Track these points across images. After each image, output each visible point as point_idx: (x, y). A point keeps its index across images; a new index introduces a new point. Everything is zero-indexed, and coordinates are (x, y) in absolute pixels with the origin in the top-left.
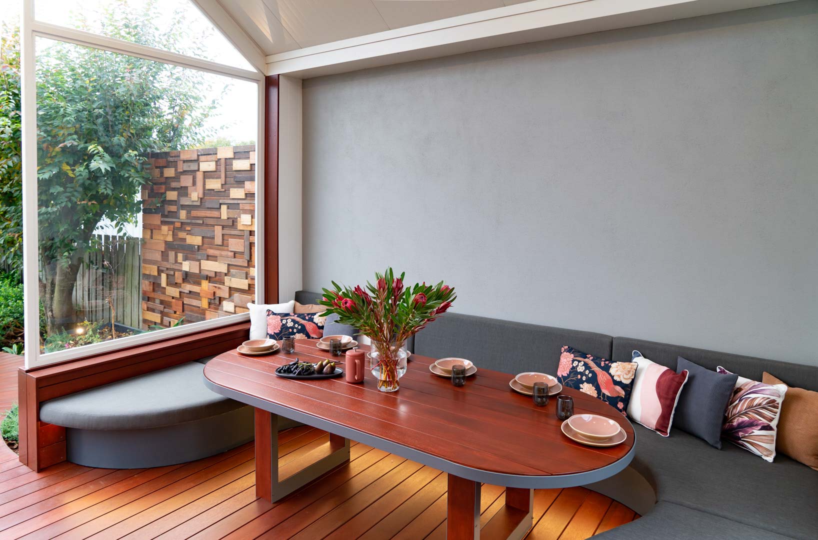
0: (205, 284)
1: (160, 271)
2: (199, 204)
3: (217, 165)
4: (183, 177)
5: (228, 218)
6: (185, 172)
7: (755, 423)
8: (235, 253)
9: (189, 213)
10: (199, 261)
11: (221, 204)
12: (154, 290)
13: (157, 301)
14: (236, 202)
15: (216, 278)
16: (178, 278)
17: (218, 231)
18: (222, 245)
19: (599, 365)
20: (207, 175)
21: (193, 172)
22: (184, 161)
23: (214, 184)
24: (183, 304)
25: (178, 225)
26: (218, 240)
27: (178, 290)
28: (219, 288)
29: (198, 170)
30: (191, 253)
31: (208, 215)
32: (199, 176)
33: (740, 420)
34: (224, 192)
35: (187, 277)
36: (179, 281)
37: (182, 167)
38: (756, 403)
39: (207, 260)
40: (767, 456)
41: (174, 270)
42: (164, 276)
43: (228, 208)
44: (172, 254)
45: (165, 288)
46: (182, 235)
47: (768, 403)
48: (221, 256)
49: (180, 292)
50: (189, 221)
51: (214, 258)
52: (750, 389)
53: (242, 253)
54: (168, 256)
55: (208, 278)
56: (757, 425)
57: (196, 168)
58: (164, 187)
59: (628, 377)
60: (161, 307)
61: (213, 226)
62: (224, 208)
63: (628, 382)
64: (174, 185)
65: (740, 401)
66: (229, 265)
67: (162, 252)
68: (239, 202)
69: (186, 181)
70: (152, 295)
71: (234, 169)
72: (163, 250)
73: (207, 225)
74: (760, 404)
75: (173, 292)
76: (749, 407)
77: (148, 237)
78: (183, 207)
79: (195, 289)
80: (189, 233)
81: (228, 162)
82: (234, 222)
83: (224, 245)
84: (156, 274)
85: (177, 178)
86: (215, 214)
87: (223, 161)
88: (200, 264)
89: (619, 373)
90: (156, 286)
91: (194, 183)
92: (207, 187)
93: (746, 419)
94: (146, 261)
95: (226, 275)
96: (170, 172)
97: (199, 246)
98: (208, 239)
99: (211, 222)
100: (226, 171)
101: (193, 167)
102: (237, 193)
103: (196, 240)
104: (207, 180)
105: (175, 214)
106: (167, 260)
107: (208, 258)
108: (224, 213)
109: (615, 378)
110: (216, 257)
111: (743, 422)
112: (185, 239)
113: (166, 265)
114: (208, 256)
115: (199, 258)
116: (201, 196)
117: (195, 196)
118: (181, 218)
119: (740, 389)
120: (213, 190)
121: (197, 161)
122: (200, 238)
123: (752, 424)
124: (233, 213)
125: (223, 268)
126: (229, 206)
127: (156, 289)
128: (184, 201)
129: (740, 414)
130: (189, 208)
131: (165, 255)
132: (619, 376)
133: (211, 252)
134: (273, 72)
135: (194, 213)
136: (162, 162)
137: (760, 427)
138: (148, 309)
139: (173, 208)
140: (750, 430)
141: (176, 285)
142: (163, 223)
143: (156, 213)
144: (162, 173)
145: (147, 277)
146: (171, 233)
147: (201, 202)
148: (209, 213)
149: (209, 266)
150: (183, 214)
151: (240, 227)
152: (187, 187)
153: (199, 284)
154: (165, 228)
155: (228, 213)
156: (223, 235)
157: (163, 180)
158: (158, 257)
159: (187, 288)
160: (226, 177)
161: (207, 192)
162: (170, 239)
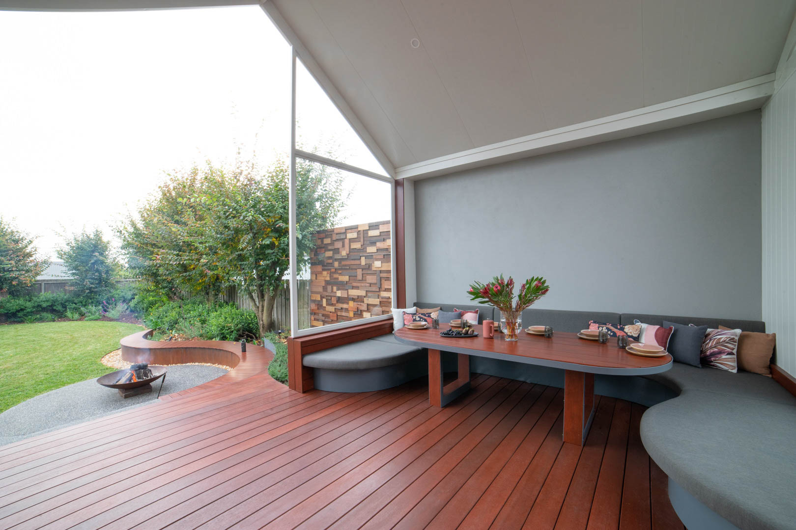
0: (351, 303)
1: (322, 298)
2: (346, 257)
3: (358, 234)
4: (336, 243)
5: (366, 264)
6: (337, 240)
7: (723, 352)
8: (370, 284)
9: (340, 263)
10: (347, 290)
11: (361, 256)
12: (318, 309)
13: (320, 315)
14: (371, 254)
15: (359, 299)
16: (334, 300)
17: (359, 272)
18: (362, 280)
19: (617, 328)
20: (352, 240)
21: (343, 240)
22: (337, 234)
23: (357, 246)
24: (337, 315)
25: (333, 270)
26: (360, 277)
27: (334, 308)
28: (361, 305)
29: (346, 238)
30: (342, 286)
31: (353, 263)
32: (347, 241)
33: (712, 351)
34: (363, 249)
35: (340, 300)
36: (335, 302)
37: (335, 237)
38: (722, 340)
39: (353, 289)
40: (732, 370)
41: (331, 296)
42: (324, 301)
43: (366, 259)
44: (329, 288)
45: (325, 307)
46: (336, 276)
47: (730, 340)
48: (361, 286)
49: (335, 309)
50: (340, 268)
51: (357, 288)
52: (717, 333)
53: (375, 284)
54: (327, 288)
55: (353, 300)
56: (724, 353)
57: (344, 237)
58: (324, 249)
59: (637, 332)
60: (323, 318)
61: (356, 269)
62: (363, 259)
63: (636, 336)
64: (330, 247)
65: (710, 340)
66: (366, 291)
67: (323, 286)
68: (373, 254)
69: (338, 245)
70: (317, 311)
71: (369, 236)
72: (324, 285)
73: (352, 269)
74: (725, 341)
75: (331, 309)
76: (717, 343)
77: (314, 278)
78: (336, 260)
79: (345, 306)
80: (340, 274)
81: (365, 232)
82: (369, 267)
83: (363, 280)
84: (319, 299)
85: (332, 244)
86: (357, 262)
87: (362, 232)
88: (348, 292)
89: (630, 331)
90: (319, 305)
91: (343, 246)
92: (352, 247)
93: (716, 350)
94: (312, 292)
95: (365, 297)
96: (327, 241)
97: (347, 282)
98: (353, 277)
99: (355, 267)
100: (364, 237)
101: (343, 236)
102: (371, 249)
103: (345, 278)
104: (352, 243)
105: (331, 264)
106: (327, 291)
107: (353, 288)
108: (363, 261)
109: (628, 334)
110: (358, 287)
111: (714, 352)
112: (338, 278)
113: (326, 294)
114: (353, 287)
115: (348, 288)
116: (348, 253)
117: (344, 253)
118: (335, 266)
119: (709, 334)
120: (355, 249)
121: (345, 233)
122: (348, 277)
123: (720, 352)
124: (369, 262)
125: (363, 293)
126: (366, 257)
127: (320, 308)
128: (337, 256)
129: (711, 348)
130: (340, 260)
131: (325, 289)
132: (631, 333)
133: (355, 284)
134: (400, 177)
135: (344, 263)
136: (322, 235)
137: (726, 354)
138: (315, 319)
139: (330, 261)
140: (719, 356)
141: (332, 305)
142: (324, 270)
143: (319, 264)
144: (322, 242)
145: (314, 301)
146: (329, 275)
147: (348, 256)
148: (353, 262)
149: (354, 293)
150: (336, 264)
151: (373, 269)
152: (339, 249)
153: (348, 303)
154: (325, 273)
155: (365, 261)
156: (362, 274)
157: (323, 246)
158: (321, 289)
159: (340, 306)
160: (364, 241)
161: (351, 250)
162: (328, 279)
